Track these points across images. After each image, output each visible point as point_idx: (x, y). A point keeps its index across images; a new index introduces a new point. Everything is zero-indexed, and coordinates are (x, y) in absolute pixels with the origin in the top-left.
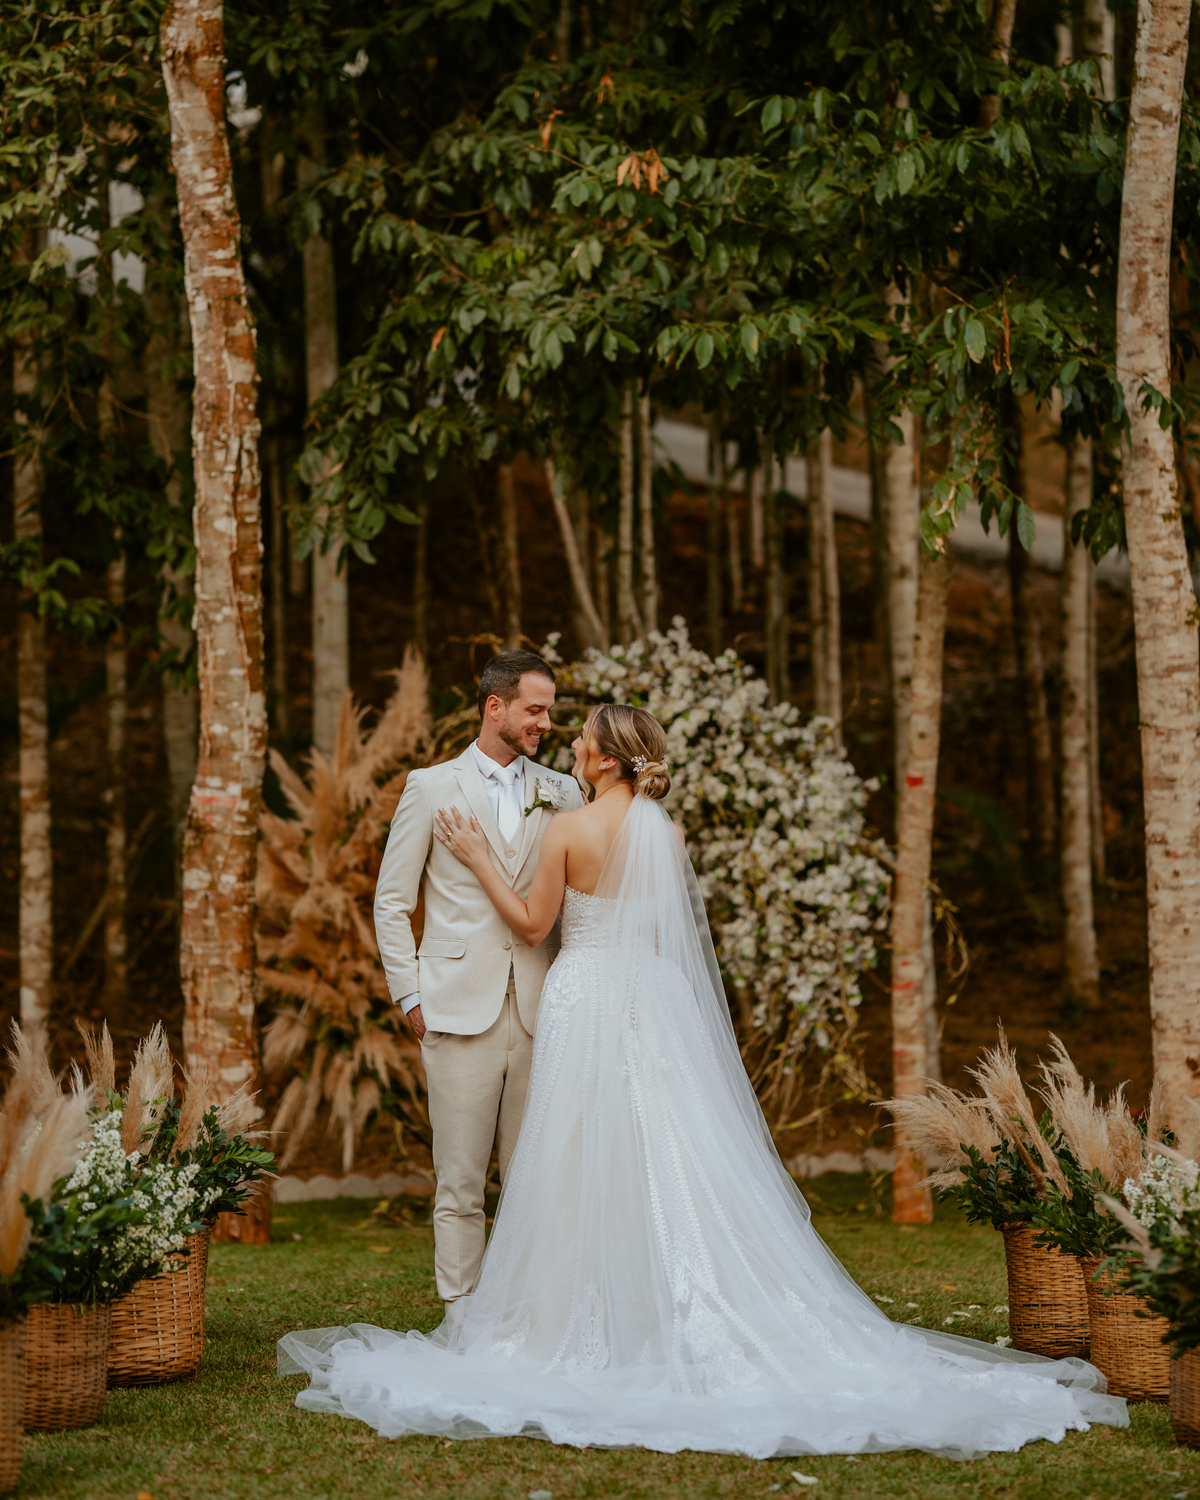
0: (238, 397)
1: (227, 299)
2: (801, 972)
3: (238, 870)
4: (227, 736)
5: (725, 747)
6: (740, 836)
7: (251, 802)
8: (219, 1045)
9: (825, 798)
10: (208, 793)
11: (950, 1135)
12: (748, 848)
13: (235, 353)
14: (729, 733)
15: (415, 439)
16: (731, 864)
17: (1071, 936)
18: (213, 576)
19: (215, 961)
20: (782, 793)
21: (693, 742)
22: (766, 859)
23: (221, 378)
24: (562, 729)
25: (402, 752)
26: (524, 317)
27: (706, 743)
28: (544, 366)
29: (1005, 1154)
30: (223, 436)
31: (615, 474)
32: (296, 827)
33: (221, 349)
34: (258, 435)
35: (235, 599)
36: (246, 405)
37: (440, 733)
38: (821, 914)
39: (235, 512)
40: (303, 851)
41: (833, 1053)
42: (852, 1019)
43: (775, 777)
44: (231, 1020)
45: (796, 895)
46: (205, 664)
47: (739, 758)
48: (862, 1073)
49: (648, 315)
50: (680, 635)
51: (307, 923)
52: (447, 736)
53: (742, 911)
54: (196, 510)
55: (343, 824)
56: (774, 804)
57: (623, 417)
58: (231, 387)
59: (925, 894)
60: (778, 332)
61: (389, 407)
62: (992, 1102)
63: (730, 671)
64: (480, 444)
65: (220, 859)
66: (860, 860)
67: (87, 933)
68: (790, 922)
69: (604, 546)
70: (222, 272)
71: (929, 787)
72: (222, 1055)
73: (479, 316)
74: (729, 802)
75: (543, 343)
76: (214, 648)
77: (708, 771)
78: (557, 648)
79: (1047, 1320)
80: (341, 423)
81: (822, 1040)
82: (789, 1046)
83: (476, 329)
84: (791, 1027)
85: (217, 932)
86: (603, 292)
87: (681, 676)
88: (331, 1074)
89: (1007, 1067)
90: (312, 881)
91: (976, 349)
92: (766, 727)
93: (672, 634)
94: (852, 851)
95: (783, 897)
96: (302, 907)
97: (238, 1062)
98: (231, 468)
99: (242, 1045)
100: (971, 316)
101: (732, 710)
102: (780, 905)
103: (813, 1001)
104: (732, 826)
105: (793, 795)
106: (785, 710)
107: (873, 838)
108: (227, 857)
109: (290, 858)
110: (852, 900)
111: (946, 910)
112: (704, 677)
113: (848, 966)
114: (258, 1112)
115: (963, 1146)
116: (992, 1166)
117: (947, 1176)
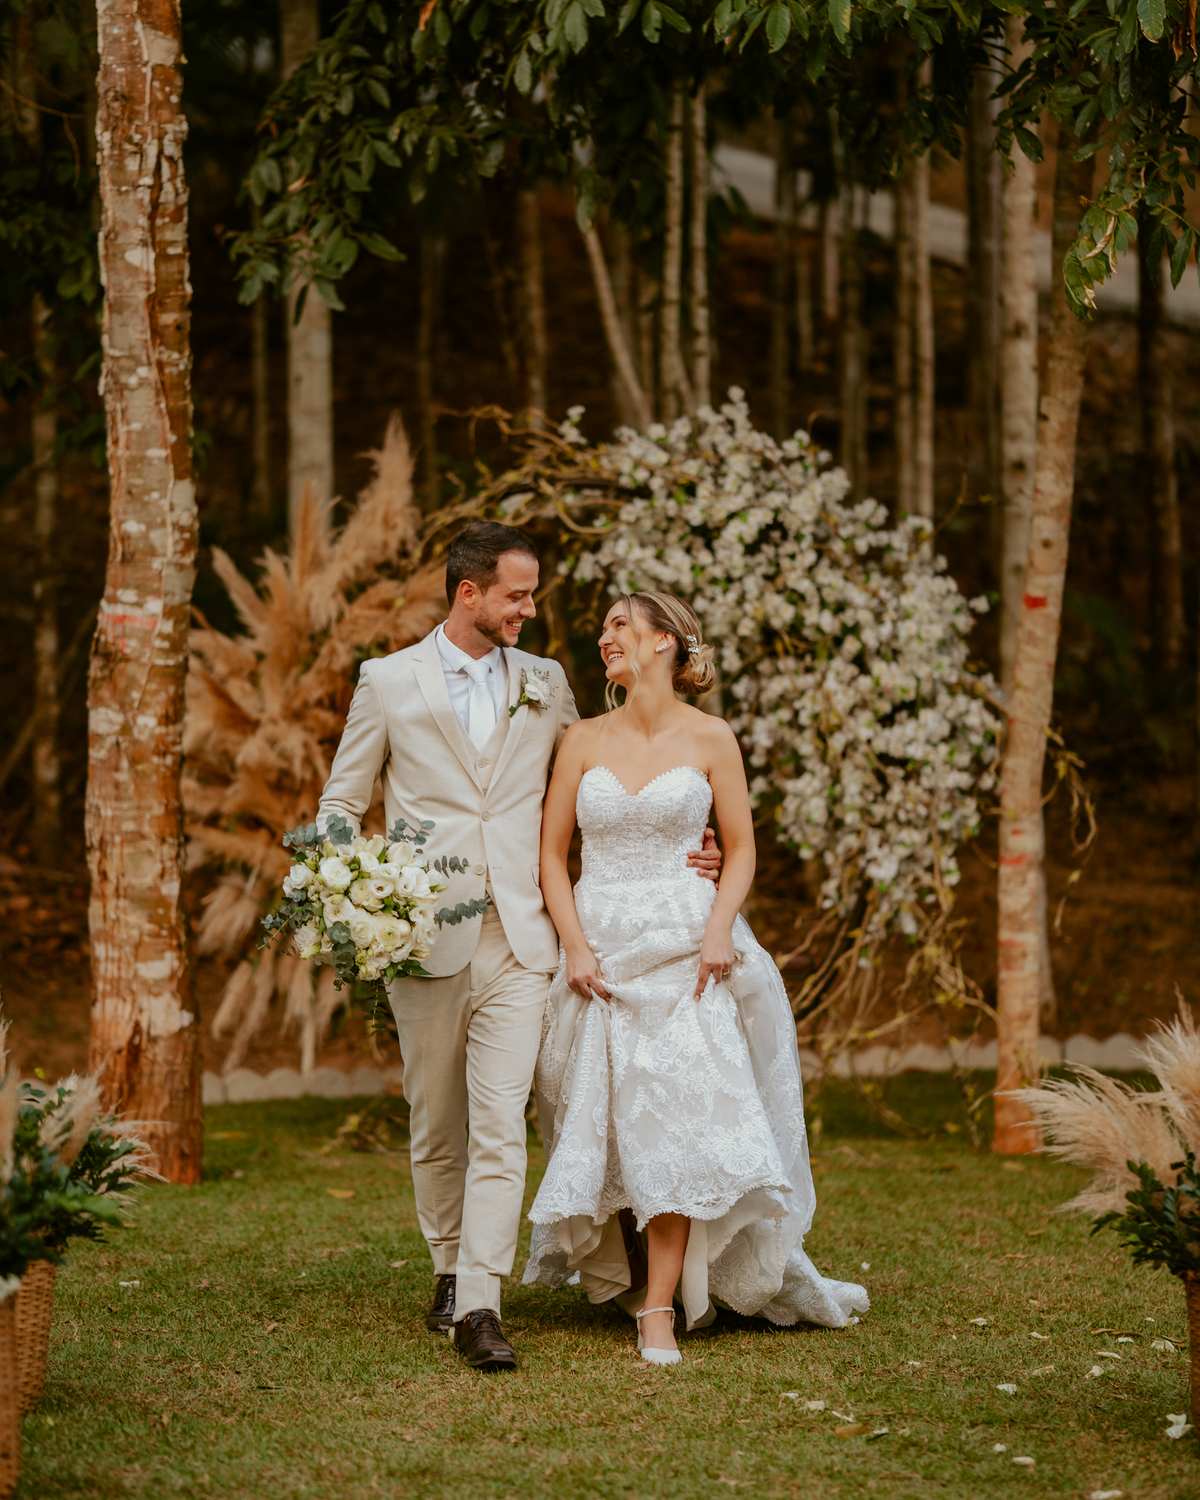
0: (156, 84)
2: (884, 841)
3: (160, 710)
4: (145, 536)
5: (792, 557)
6: (809, 670)
7: (176, 623)
8: (135, 933)
9: (920, 623)
10: (119, 610)
11: (1108, 1142)
12: (819, 685)
13: (152, 25)
14: (798, 538)
15: (397, 147)
16: (797, 705)
18: (124, 325)
19: (129, 826)
20: (865, 617)
21: (751, 549)
22: (843, 700)
23: (133, 58)
24: (585, 532)
25: (379, 558)
27: (768, 550)
28: (563, 49)
29: (1191, 1175)
30: (137, 138)
31: (661, 204)
32: (247, 647)
33: (133, 18)
34: (184, 136)
35: (155, 357)
36: (167, 96)
37: (429, 534)
38: (911, 770)
39: (153, 240)
40: (254, 678)
41: (921, 944)
42: (947, 901)
43: (856, 595)
44: (151, 902)
45: (879, 745)
46: (116, 442)
47: (810, 570)
48: (959, 970)
50: (738, 412)
51: (258, 771)
52: (438, 536)
53: (812, 764)
54: (101, 235)
55: (305, 646)
56: (854, 630)
57: (672, 129)
58: (147, 70)
59: (1042, 745)
61: (366, 107)
62: (1169, 1096)
63: (801, 459)
64: (481, 157)
65: (136, 695)
66: (962, 701)
68: (870, 779)
69: (647, 296)
71: (1053, 610)
72: (138, 946)
74: (796, 627)
75: (562, 18)
76: (126, 421)
77: (770, 586)
78: (582, 426)
80: (303, 126)
81: (909, 926)
82: (867, 932)
84: (870, 909)
85: (132, 787)
87: (738, 465)
88: (287, 961)
89: (1191, 1047)
90: (264, 718)
91: (1153, 25)
92: (845, 532)
93: (727, 409)
95: (863, 748)
96: (251, 750)
97: (160, 955)
98: (148, 180)
99: (164, 933)
101: (802, 510)
102: (859, 758)
103: (898, 877)
104: (800, 657)
105: (878, 618)
106: (869, 509)
107: (980, 673)
108: (144, 693)
109: (237, 689)
110: (951, 753)
111: (1070, 765)
112: (767, 465)
113: (944, 835)
114: (186, 1018)
115: (1130, 1165)
116: (1171, 1190)
117: (1101, 1197)
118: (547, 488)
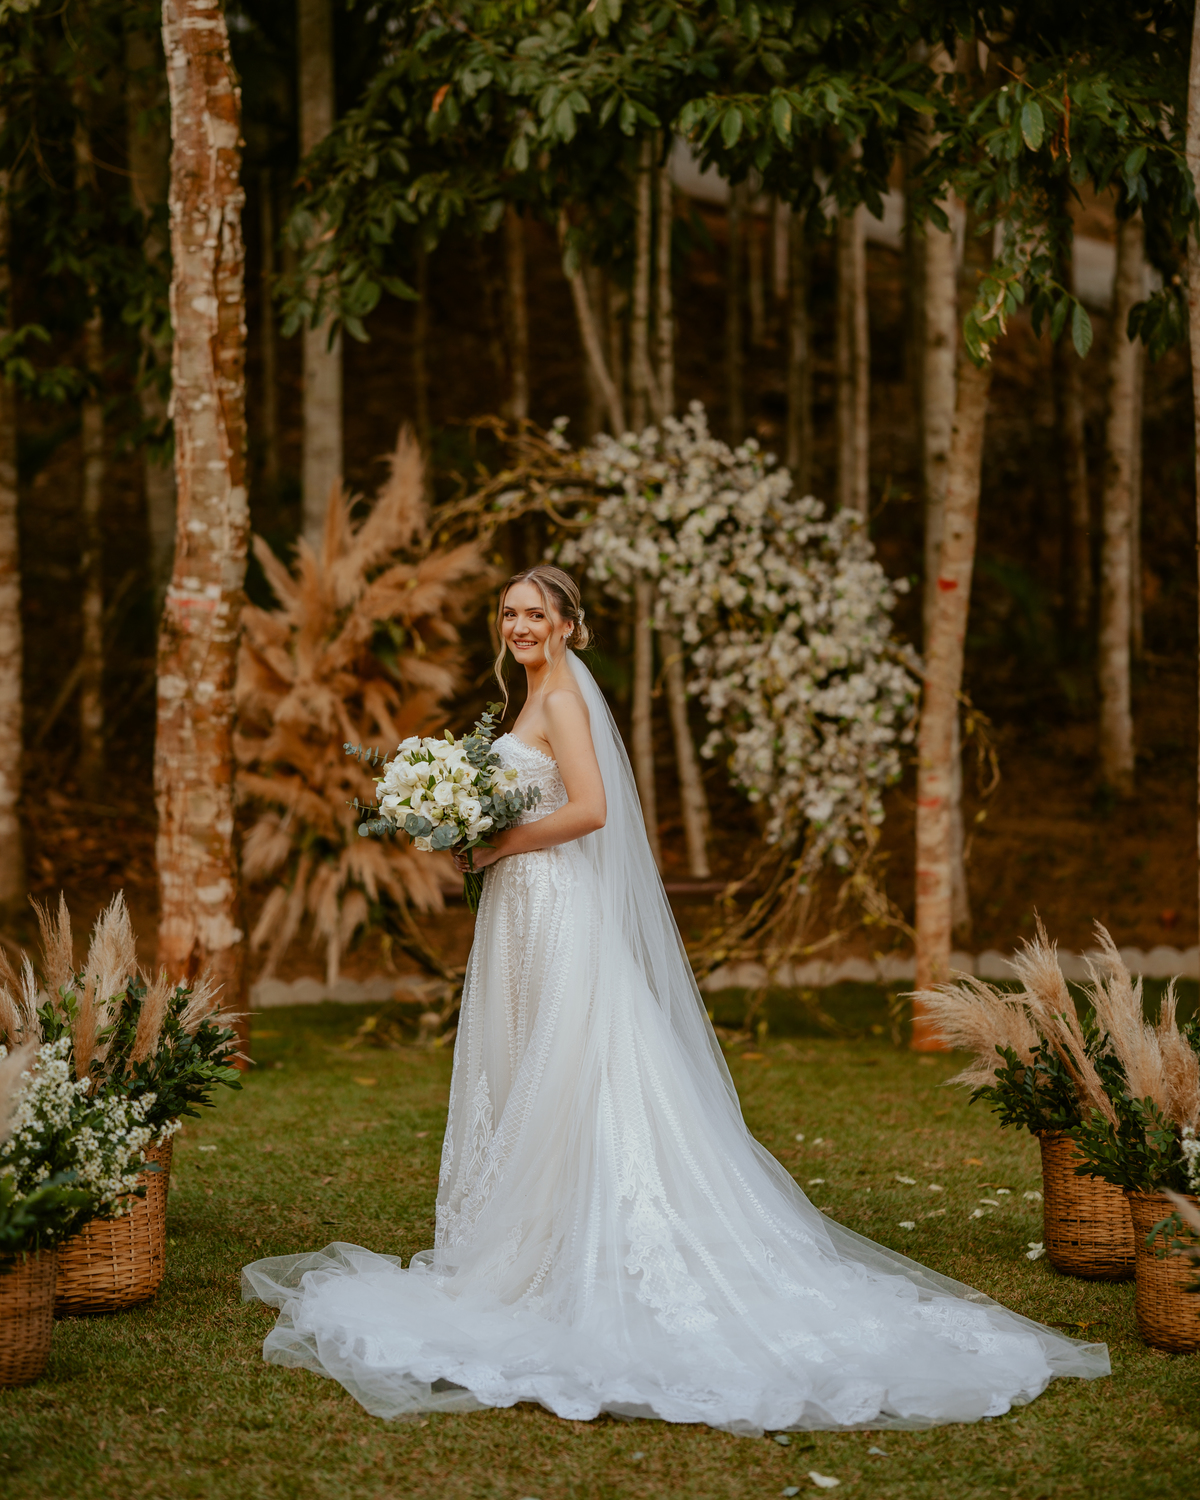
0: (220, 163)
1: (208, 54)
2: (821, 786)
3: (217, 678)
4: (206, 534)
5: (743, 546)
6: (758, 641)
7: (232, 606)
8: (195, 864)
9: (850, 603)
10: (184, 595)
11: (983, 1032)
12: (766, 654)
13: (217, 115)
14: (749, 530)
15: (414, 206)
16: (748, 670)
17: (1107, 722)
18: (191, 360)
19: (191, 775)
20: (804, 597)
21: (709, 540)
22: (786, 667)
23: (201, 143)
24: (568, 524)
25: (394, 544)
26: (534, 80)
27: (723, 540)
28: (554, 136)
29: (1045, 1057)
30: (204, 207)
31: (630, 226)
32: (282, 620)
33: (201, 111)
34: (240, 205)
35: (216, 386)
36: (228, 172)
37: (437, 525)
38: (844, 726)
39: (216, 291)
40: (288, 647)
41: (851, 873)
42: (873, 837)
43: (797, 579)
44: (207, 837)
45: (816, 706)
46: (183, 456)
47: (758, 559)
48: (883, 896)
49: (670, 81)
50: (697, 423)
51: (292, 727)
52: (445, 527)
53: (760, 721)
54: (173, 287)
55: (331, 620)
56: (796, 608)
57: (640, 170)
58: (212, 153)
59: (954, 706)
60: (814, 108)
61: (387, 171)
62: (1031, 997)
63: (750, 463)
64: (485, 214)
65: (197, 666)
66: (886, 668)
67: (63, 698)
68: (808, 733)
70: (203, 24)
71: (963, 591)
72: (198, 875)
73: (485, 78)
74: (746, 606)
75: (554, 112)
76: (192, 438)
77: (724, 571)
78: (567, 434)
79: (1086, 1238)
80: (334, 186)
81: (841, 858)
82: (805, 863)
83: (480, 92)
84: (808, 844)
85: (193, 744)
86: (622, 51)
87: (698, 469)
88: (316, 886)
89: (1047, 959)
90: (297, 681)
91: (1033, 134)
92: (788, 524)
93: (689, 421)
94: (878, 659)
95: (802, 708)
96: (286, 709)
97: (215, 882)
98: (212, 242)
99: (220, 863)
100: (1029, 96)
101: (752, 506)
102: (799, 715)
103: (832, 817)
104: (749, 630)
105: (816, 597)
106: (809, 505)
107: (902, 643)
108: (205, 663)
109: (274, 656)
110: (877, 712)
111: (977, 722)
112: (722, 468)
113: (871, 782)
114: (236, 935)
115: (998, 1048)
116: (1030, 1068)
117: (979, 1074)
118: (536, 487)
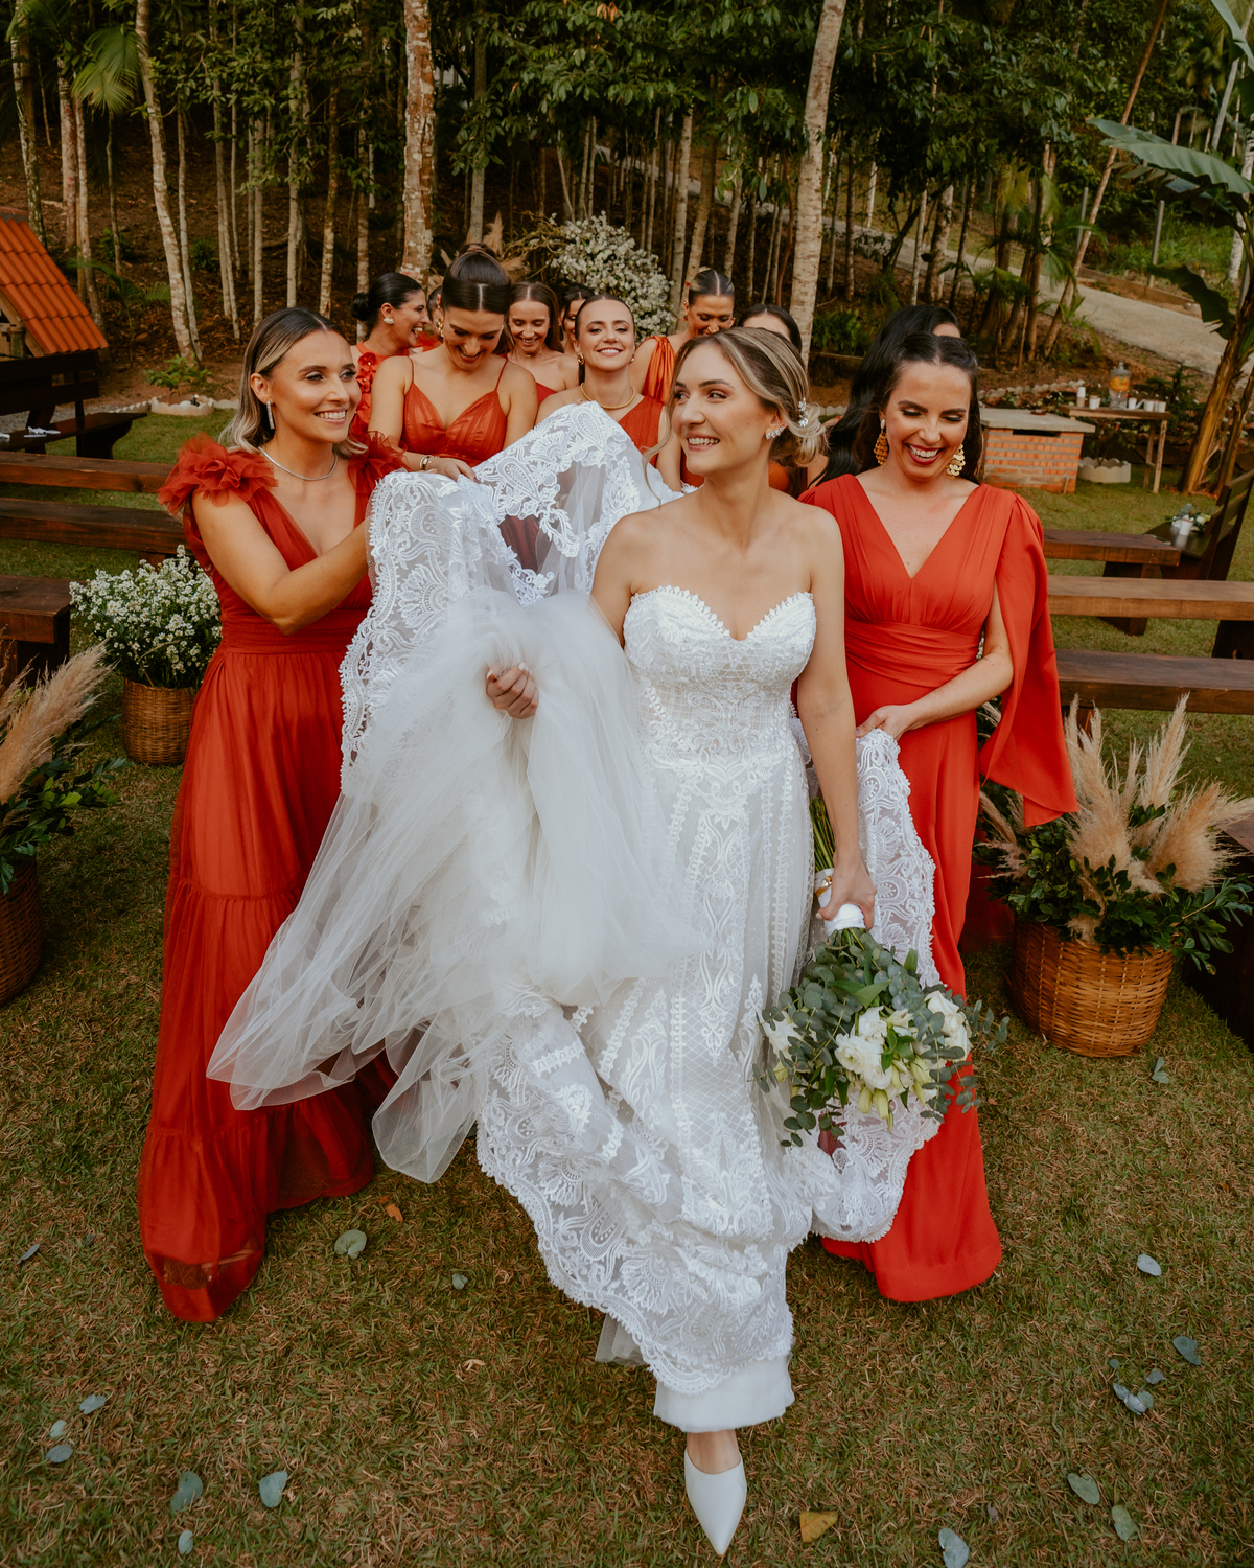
1: (423, 56)
4: (415, 247)
5: (617, 265)
13: (425, 80)
14: (619, 259)
18: (411, 178)
20: (638, 285)
21: (605, 262)
23: (418, 91)
24: (554, 252)
27: (610, 263)
28: (558, 100)
30: (418, 118)
33: (419, 78)
34: (434, 119)
35: (420, 189)
36: (429, 104)
39: (422, 151)
43: (636, 279)
46: (407, 216)
47: (623, 270)
49: (603, 83)
50: (603, 218)
54: (405, 148)
56: (635, 289)
58: (422, 96)
66: (665, 313)
69: (576, 179)
70: (422, 44)
73: (532, 76)
74: (617, 287)
76: (411, 209)
83: (531, 82)
87: (603, 235)
92: (634, 258)
93: (600, 218)
98: (421, 131)
101: (621, 250)
105: (642, 286)
106: (641, 252)
112: (611, 236)
118: (544, 238)
